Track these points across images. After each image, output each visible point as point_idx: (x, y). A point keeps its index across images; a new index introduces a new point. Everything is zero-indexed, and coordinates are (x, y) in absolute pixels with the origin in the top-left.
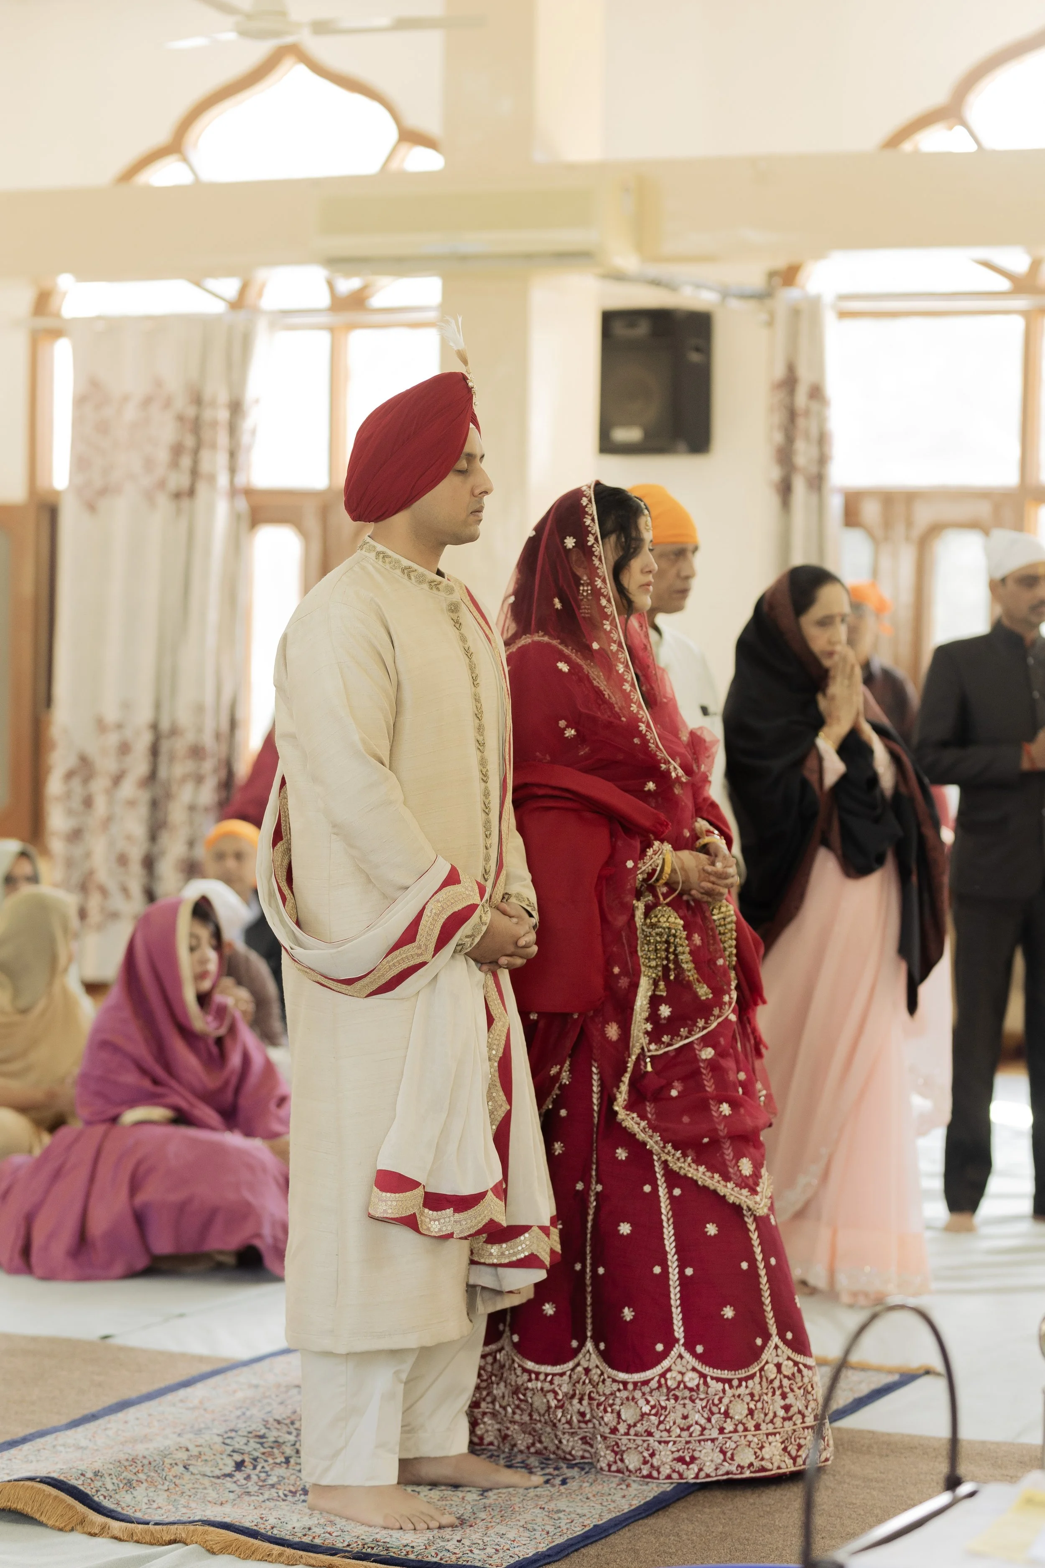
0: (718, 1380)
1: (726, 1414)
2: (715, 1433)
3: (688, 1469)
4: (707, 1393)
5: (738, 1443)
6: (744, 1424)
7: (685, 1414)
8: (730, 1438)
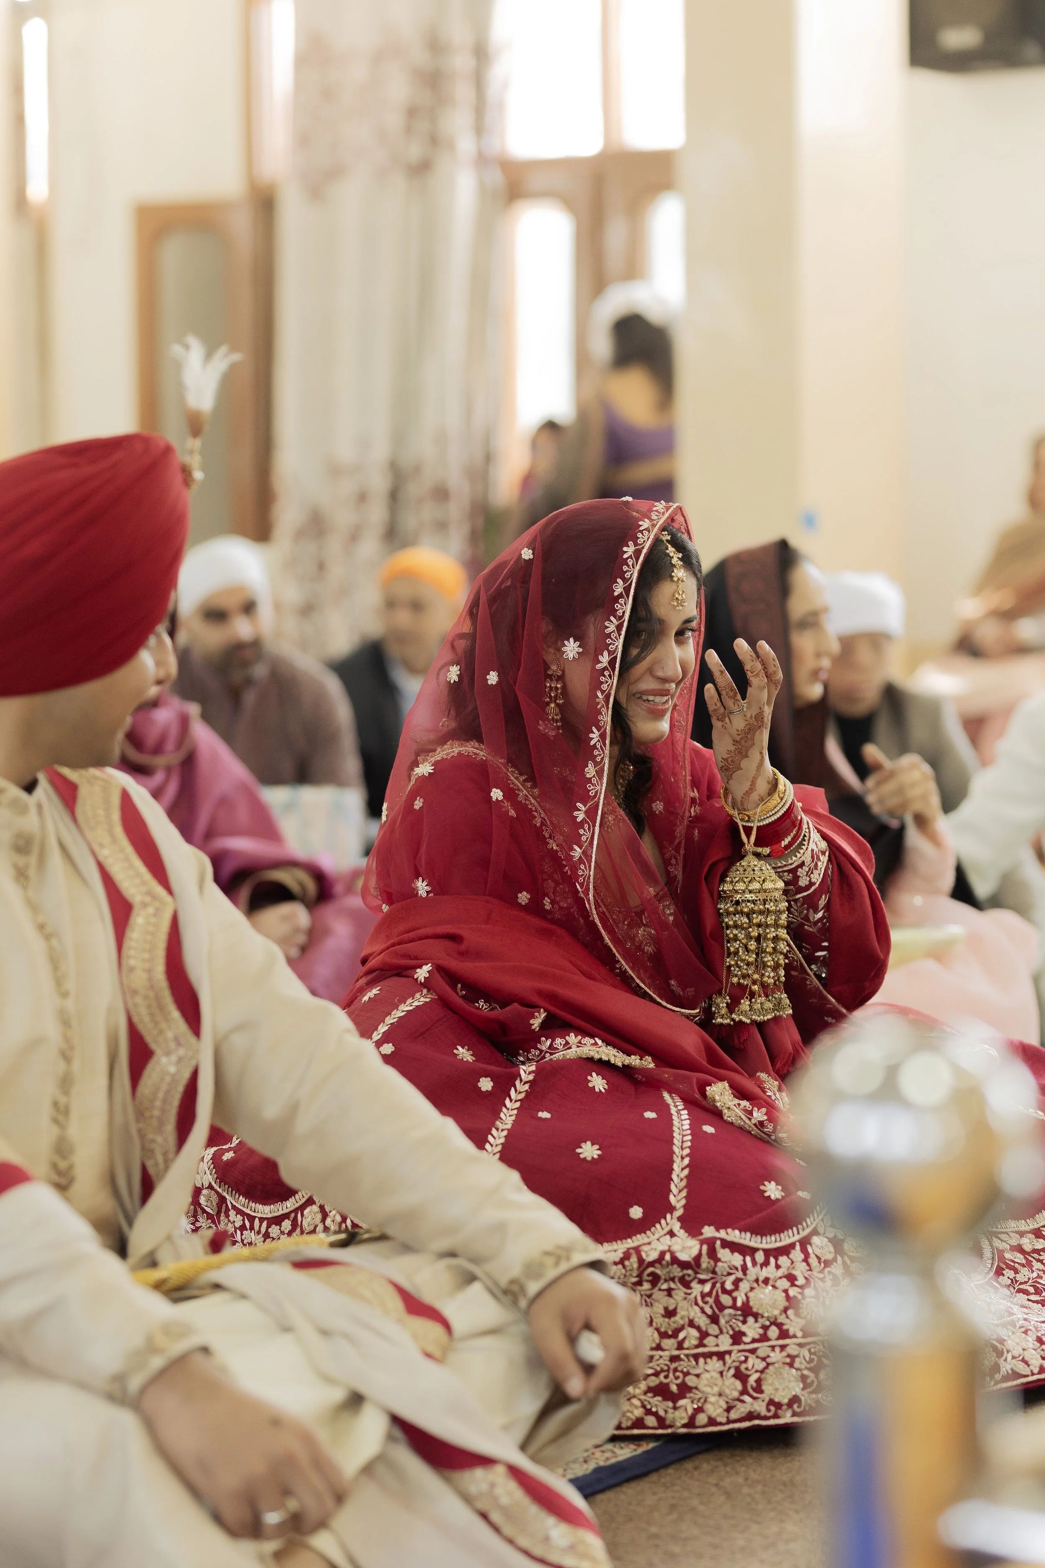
0: (734, 1247)
1: (747, 1311)
2: (725, 1343)
3: (675, 1408)
4: (714, 1272)
5: (768, 1360)
6: (779, 1326)
7: (671, 1308)
8: (753, 1351)
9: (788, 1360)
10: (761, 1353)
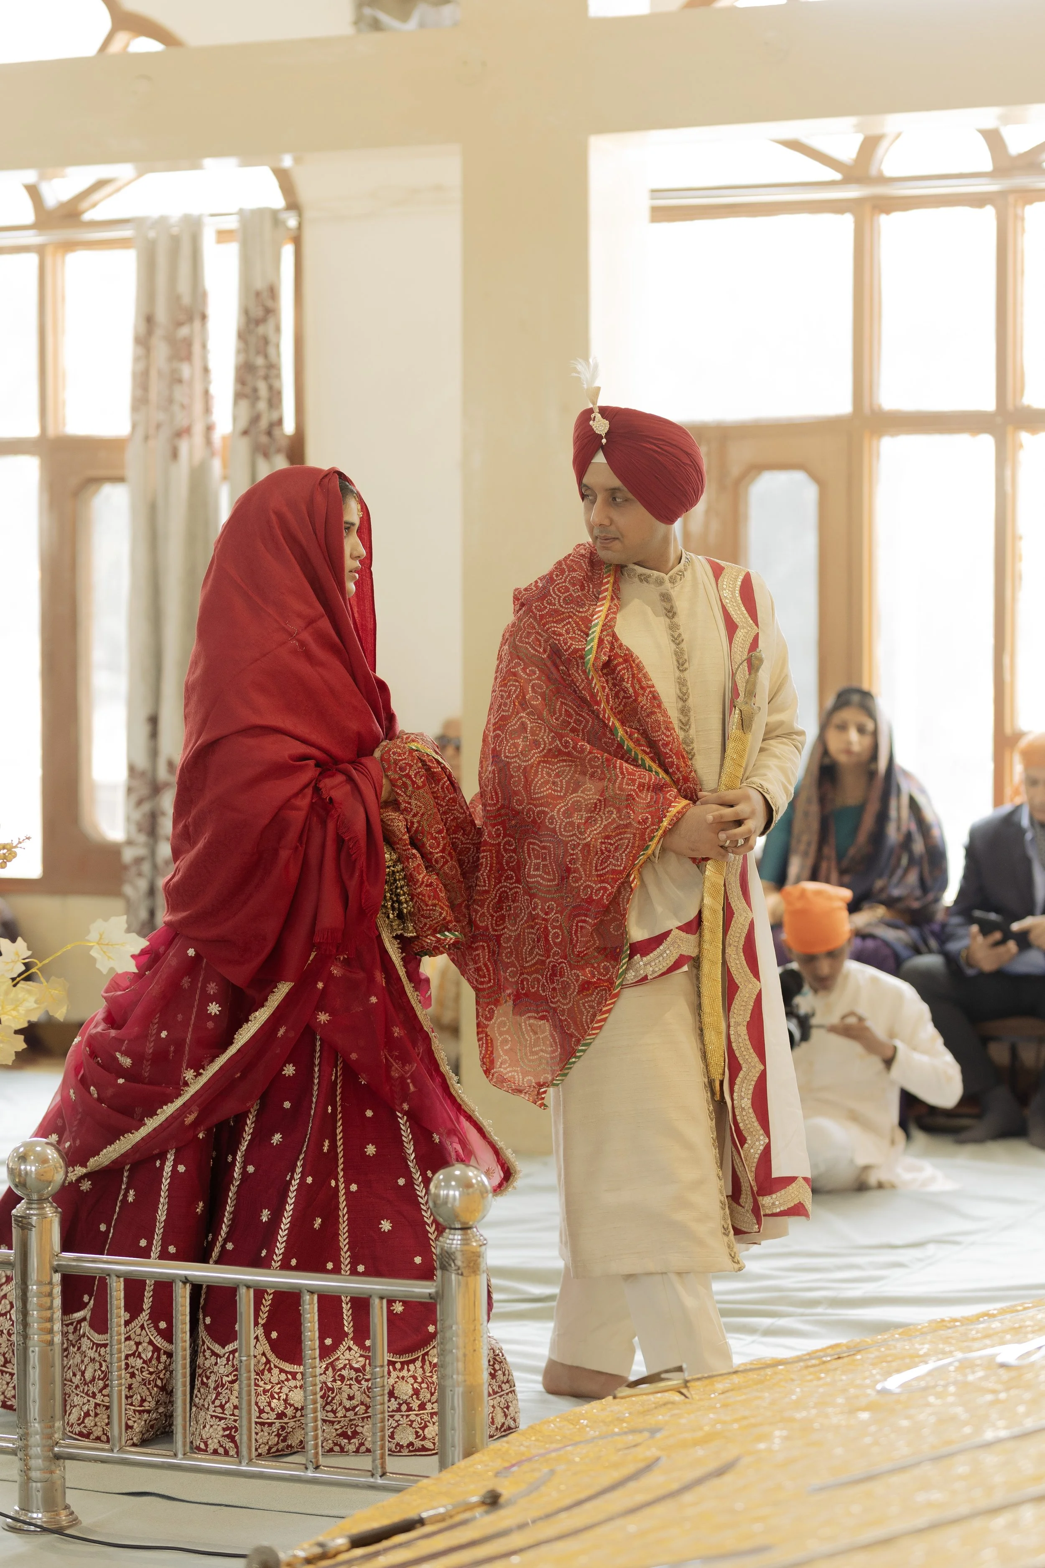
6: (408, 1404)
9: (409, 1423)
10: (396, 1418)
